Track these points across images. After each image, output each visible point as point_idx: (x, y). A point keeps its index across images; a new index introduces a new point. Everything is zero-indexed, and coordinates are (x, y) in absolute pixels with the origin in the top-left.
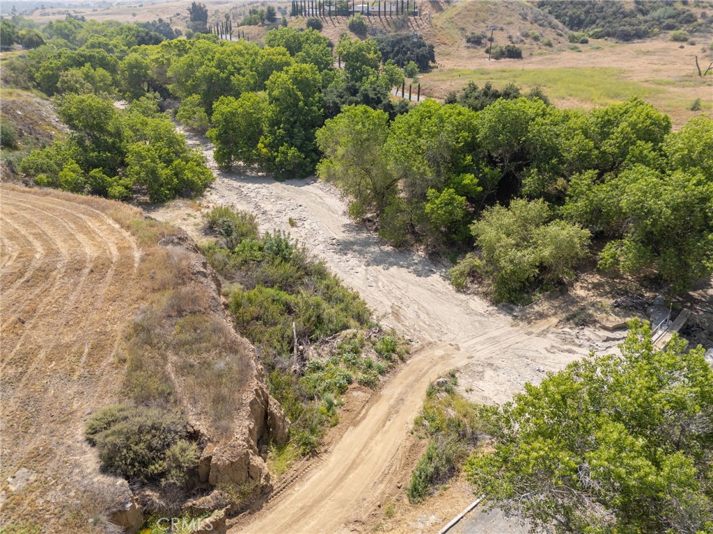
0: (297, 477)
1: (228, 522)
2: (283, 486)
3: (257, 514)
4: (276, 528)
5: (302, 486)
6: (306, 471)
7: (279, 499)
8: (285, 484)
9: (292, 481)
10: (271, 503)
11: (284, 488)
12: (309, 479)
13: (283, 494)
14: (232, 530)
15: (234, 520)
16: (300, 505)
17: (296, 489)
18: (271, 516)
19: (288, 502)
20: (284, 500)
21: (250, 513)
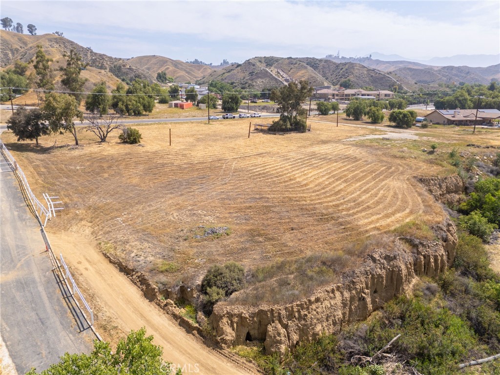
0: (238, 363)
1: (195, 332)
2: (227, 356)
3: (204, 346)
4: (196, 355)
5: (232, 367)
6: (246, 369)
7: (218, 355)
8: (229, 357)
9: (233, 360)
10: (214, 352)
11: (226, 357)
12: (239, 371)
13: (222, 357)
14: (192, 336)
15: (197, 335)
16: (215, 366)
17: (228, 364)
18: (204, 353)
19: (217, 361)
20: (218, 358)
21: (203, 341)
